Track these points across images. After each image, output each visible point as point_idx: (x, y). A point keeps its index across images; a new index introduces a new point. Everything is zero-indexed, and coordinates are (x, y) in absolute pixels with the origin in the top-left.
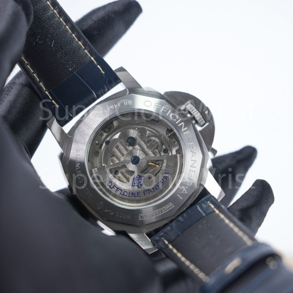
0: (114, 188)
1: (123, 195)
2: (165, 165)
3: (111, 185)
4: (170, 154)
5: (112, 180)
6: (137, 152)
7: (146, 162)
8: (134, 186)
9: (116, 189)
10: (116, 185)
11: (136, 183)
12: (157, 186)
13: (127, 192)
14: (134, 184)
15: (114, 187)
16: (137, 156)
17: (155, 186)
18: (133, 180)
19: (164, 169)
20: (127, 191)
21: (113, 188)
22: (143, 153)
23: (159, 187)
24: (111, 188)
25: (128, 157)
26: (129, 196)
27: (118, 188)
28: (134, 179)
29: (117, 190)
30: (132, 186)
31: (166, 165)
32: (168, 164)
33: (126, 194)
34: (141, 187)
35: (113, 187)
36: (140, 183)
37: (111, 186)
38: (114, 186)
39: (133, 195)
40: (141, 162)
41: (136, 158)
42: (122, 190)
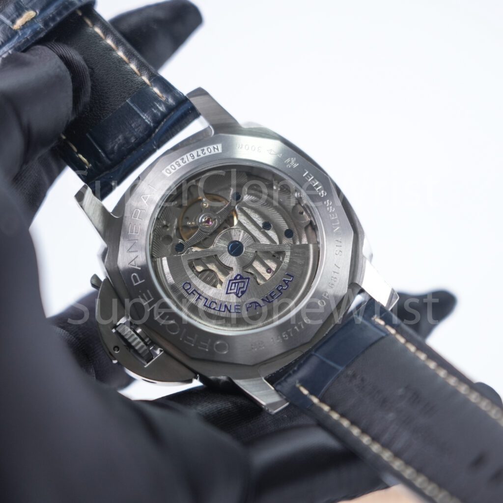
0: (194, 294)
1: (210, 307)
2: (288, 261)
3: (190, 288)
4: (298, 243)
5: (192, 280)
6: (240, 235)
7: (253, 253)
8: (230, 293)
9: (197, 296)
10: (198, 289)
11: (234, 289)
12: (269, 297)
13: (216, 304)
14: (231, 290)
15: (194, 292)
16: (238, 241)
17: (267, 297)
18: (228, 283)
19: (285, 268)
20: (216, 301)
21: (192, 294)
22: (250, 236)
23: (273, 298)
24: (189, 294)
25: (222, 241)
26: (219, 310)
27: (200, 295)
28: (230, 281)
29: (199, 298)
30: (227, 293)
31: (290, 261)
32: (292, 259)
33: (214, 306)
34: (241, 296)
35: (192, 292)
36: (240, 288)
37: (188, 291)
38: (194, 290)
39: (226, 309)
40: (244, 253)
41: (238, 245)
42: (207, 299)
